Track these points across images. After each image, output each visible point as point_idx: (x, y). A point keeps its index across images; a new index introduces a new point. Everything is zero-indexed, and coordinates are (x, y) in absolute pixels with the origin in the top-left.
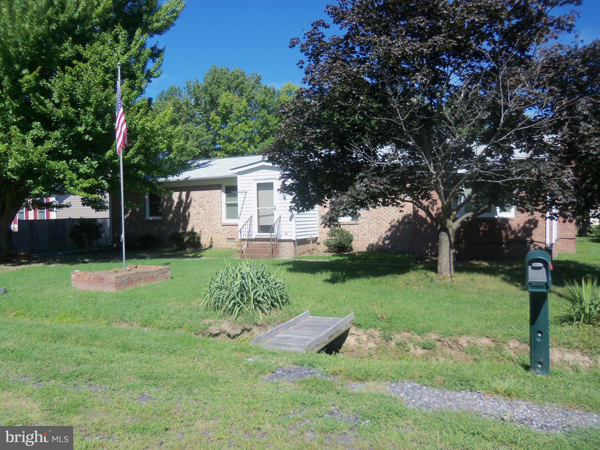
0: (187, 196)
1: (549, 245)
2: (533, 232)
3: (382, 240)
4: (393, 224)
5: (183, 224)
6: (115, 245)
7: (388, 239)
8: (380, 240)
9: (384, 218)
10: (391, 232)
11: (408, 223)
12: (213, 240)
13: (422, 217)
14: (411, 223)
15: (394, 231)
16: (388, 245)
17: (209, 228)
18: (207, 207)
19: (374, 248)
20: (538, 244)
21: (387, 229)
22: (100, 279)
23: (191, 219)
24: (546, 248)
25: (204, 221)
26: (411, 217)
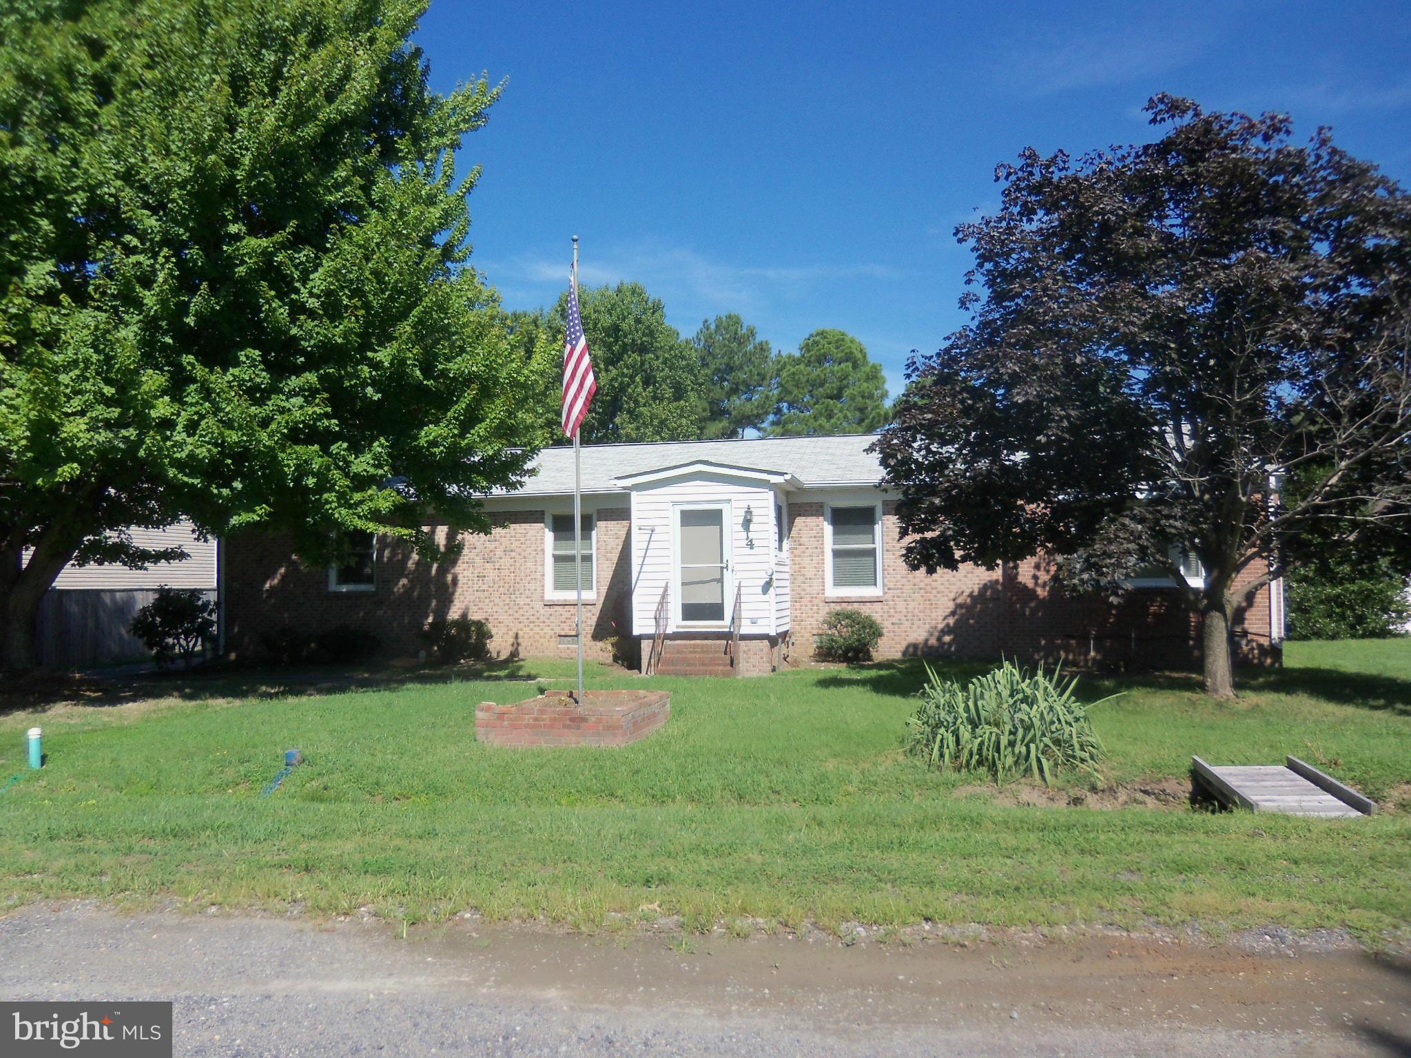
0: (451, 537)
1: (1277, 640)
2: (1248, 615)
3: (936, 634)
4: (959, 601)
5: (438, 601)
6: (233, 656)
7: (948, 633)
8: (932, 635)
9: (941, 588)
10: (956, 617)
11: (992, 599)
12: (520, 640)
13: (1025, 587)
14: (998, 599)
15: (962, 615)
16: (950, 644)
17: (511, 612)
18: (506, 562)
19: (919, 653)
20: (1255, 638)
21: (949, 611)
22: (572, 720)
23: (459, 590)
24: (1271, 645)
25: (497, 594)
26: (1000, 587)
